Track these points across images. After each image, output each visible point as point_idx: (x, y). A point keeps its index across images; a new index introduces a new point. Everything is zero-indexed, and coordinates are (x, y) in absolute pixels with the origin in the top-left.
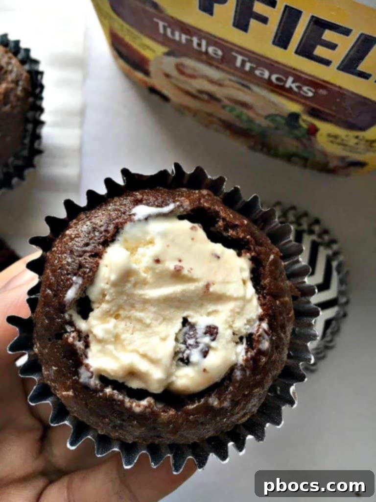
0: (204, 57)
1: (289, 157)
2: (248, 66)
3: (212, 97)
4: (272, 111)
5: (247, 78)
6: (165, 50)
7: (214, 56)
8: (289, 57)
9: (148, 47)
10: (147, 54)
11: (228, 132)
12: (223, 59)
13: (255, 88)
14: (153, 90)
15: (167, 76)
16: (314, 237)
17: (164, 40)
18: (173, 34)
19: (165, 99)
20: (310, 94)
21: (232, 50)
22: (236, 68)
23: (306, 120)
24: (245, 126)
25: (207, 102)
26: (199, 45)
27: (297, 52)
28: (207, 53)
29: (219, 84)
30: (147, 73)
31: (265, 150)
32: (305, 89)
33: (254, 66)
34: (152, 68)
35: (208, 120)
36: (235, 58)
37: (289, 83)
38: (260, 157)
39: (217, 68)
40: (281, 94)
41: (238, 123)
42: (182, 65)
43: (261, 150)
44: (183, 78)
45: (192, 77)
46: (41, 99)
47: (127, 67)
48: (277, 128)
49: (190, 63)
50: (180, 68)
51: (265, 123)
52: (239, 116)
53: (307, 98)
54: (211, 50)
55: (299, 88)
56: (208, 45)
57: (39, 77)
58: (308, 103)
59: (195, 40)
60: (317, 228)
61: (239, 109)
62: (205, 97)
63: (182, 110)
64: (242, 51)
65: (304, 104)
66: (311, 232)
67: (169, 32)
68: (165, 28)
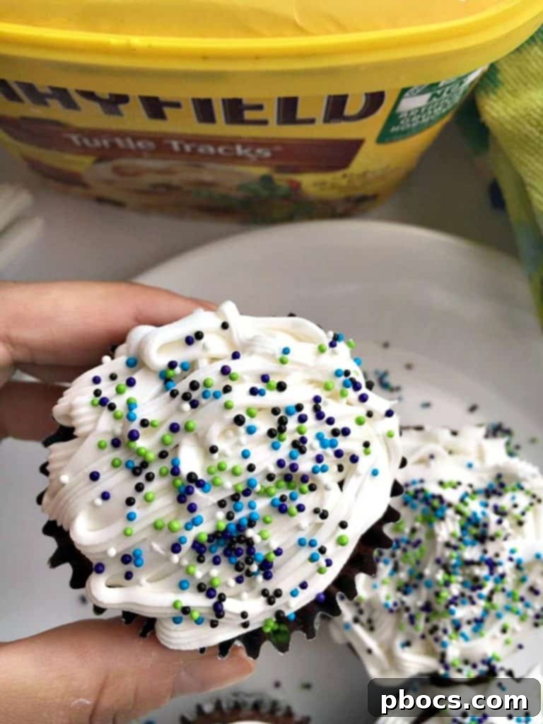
2: (188, 148)
3: (169, 188)
5: (195, 159)
6: (92, 158)
7: (147, 148)
9: (72, 162)
12: (158, 149)
13: (209, 166)
14: (101, 200)
15: (109, 182)
17: (84, 150)
18: (91, 141)
19: (119, 204)
20: (268, 154)
21: (162, 139)
22: (177, 153)
23: (281, 178)
24: (221, 204)
25: (167, 194)
26: (126, 144)
27: (227, 122)
28: (137, 148)
29: (169, 172)
30: (85, 185)
32: (259, 151)
33: (193, 145)
34: (87, 180)
36: (170, 145)
37: (240, 151)
42: (118, 167)
44: (127, 179)
45: (135, 174)
49: (126, 162)
50: (117, 170)
51: (240, 195)
52: (210, 197)
53: (266, 159)
54: (140, 145)
55: (252, 152)
56: (135, 141)
58: (271, 163)
59: (119, 141)
61: (205, 190)
64: (172, 137)
65: (267, 165)
67: (86, 141)
68: (80, 140)
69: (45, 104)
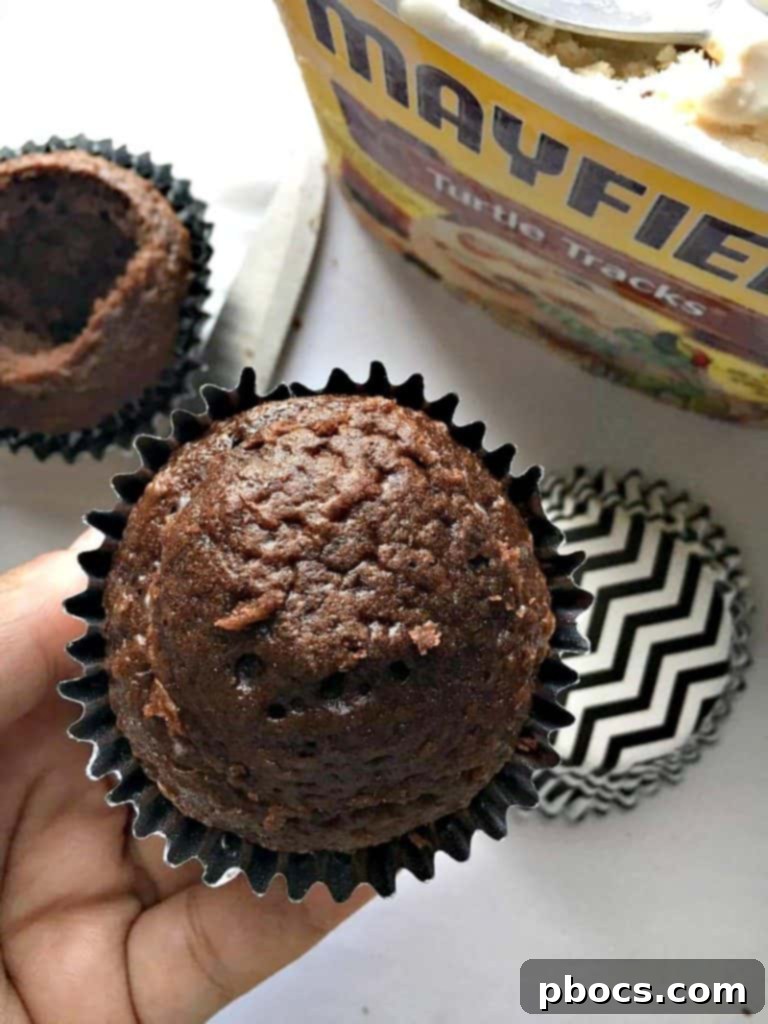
0: (512, 235)
1: (656, 391)
2: (589, 260)
3: (520, 290)
4: (628, 325)
5: (586, 275)
6: (443, 211)
7: (531, 237)
8: (664, 259)
9: (412, 202)
10: (408, 210)
11: (544, 342)
12: (545, 243)
13: (599, 290)
14: (411, 258)
15: (441, 245)
16: (697, 548)
17: (443, 199)
18: (459, 192)
19: (433, 274)
20: (698, 312)
21: (562, 234)
22: (568, 259)
23: (689, 345)
24: (577, 337)
25: (510, 294)
26: (505, 217)
27: (677, 255)
28: (517, 230)
29: (536, 274)
30: (404, 234)
31: (612, 375)
32: (690, 304)
33: (600, 261)
34: (413, 230)
35: (509, 318)
36: (568, 246)
37: (661, 292)
38: (602, 385)
39: (535, 253)
40: (647, 306)
41: (564, 332)
42: (472, 237)
43: (606, 375)
44: (471, 255)
45: (487, 255)
46: (208, 273)
47: (367, 216)
48: (636, 349)
49: (485, 238)
50: (465, 240)
51: (613, 339)
52: (566, 322)
53: (692, 317)
54: (525, 228)
55: (679, 302)
56: (520, 220)
57: (206, 233)
58: (694, 323)
59: (498, 211)
60: (702, 527)
61: (568, 313)
62: (509, 287)
63: (463, 295)
64: (580, 238)
65: (684, 323)
66: (691, 536)
67: (452, 190)
68: (445, 184)
69: (437, 124)
